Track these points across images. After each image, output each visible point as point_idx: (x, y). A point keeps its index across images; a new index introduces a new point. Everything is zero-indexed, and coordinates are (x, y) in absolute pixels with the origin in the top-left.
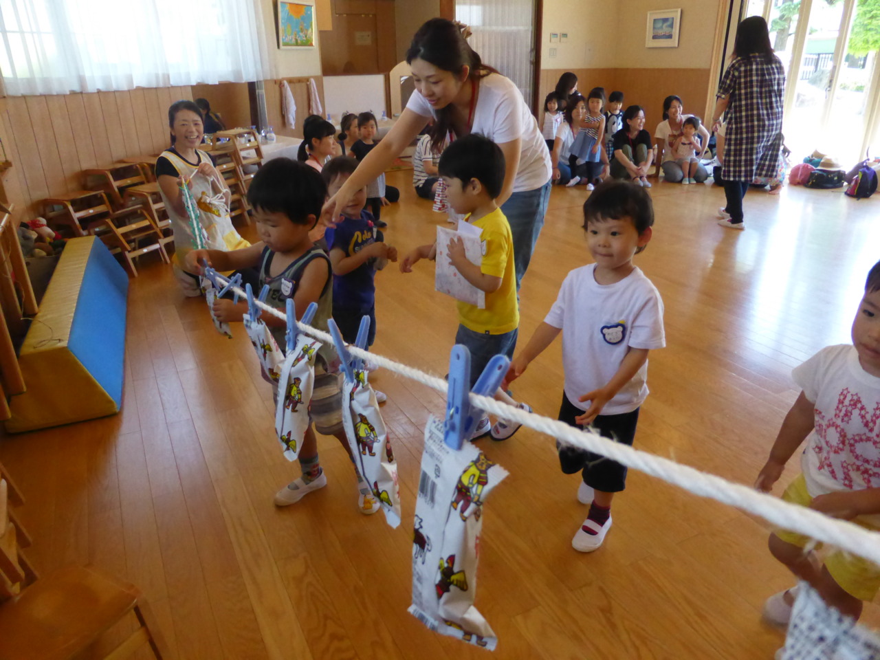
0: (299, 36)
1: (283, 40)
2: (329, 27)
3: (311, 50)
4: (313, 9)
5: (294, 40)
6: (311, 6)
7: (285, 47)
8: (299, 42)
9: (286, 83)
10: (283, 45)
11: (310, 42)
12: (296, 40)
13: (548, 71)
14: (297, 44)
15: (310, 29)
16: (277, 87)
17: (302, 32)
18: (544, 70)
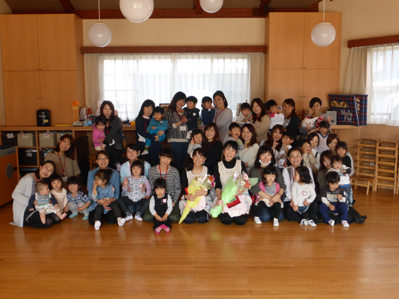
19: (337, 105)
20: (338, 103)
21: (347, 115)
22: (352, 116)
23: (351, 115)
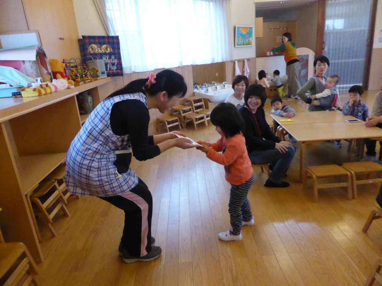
0: (245, 41)
1: (237, 43)
2: (261, 35)
3: (251, 46)
4: (254, 29)
5: (242, 43)
6: (252, 28)
7: (238, 46)
8: (245, 43)
9: (236, 62)
10: (237, 45)
11: (250, 44)
12: (244, 43)
13: (377, 49)
14: (244, 44)
15: (251, 38)
16: (232, 64)
17: (247, 39)
18: (375, 49)
19: (97, 50)
20: (98, 47)
21: (111, 63)
22: (117, 63)
23: (116, 61)
